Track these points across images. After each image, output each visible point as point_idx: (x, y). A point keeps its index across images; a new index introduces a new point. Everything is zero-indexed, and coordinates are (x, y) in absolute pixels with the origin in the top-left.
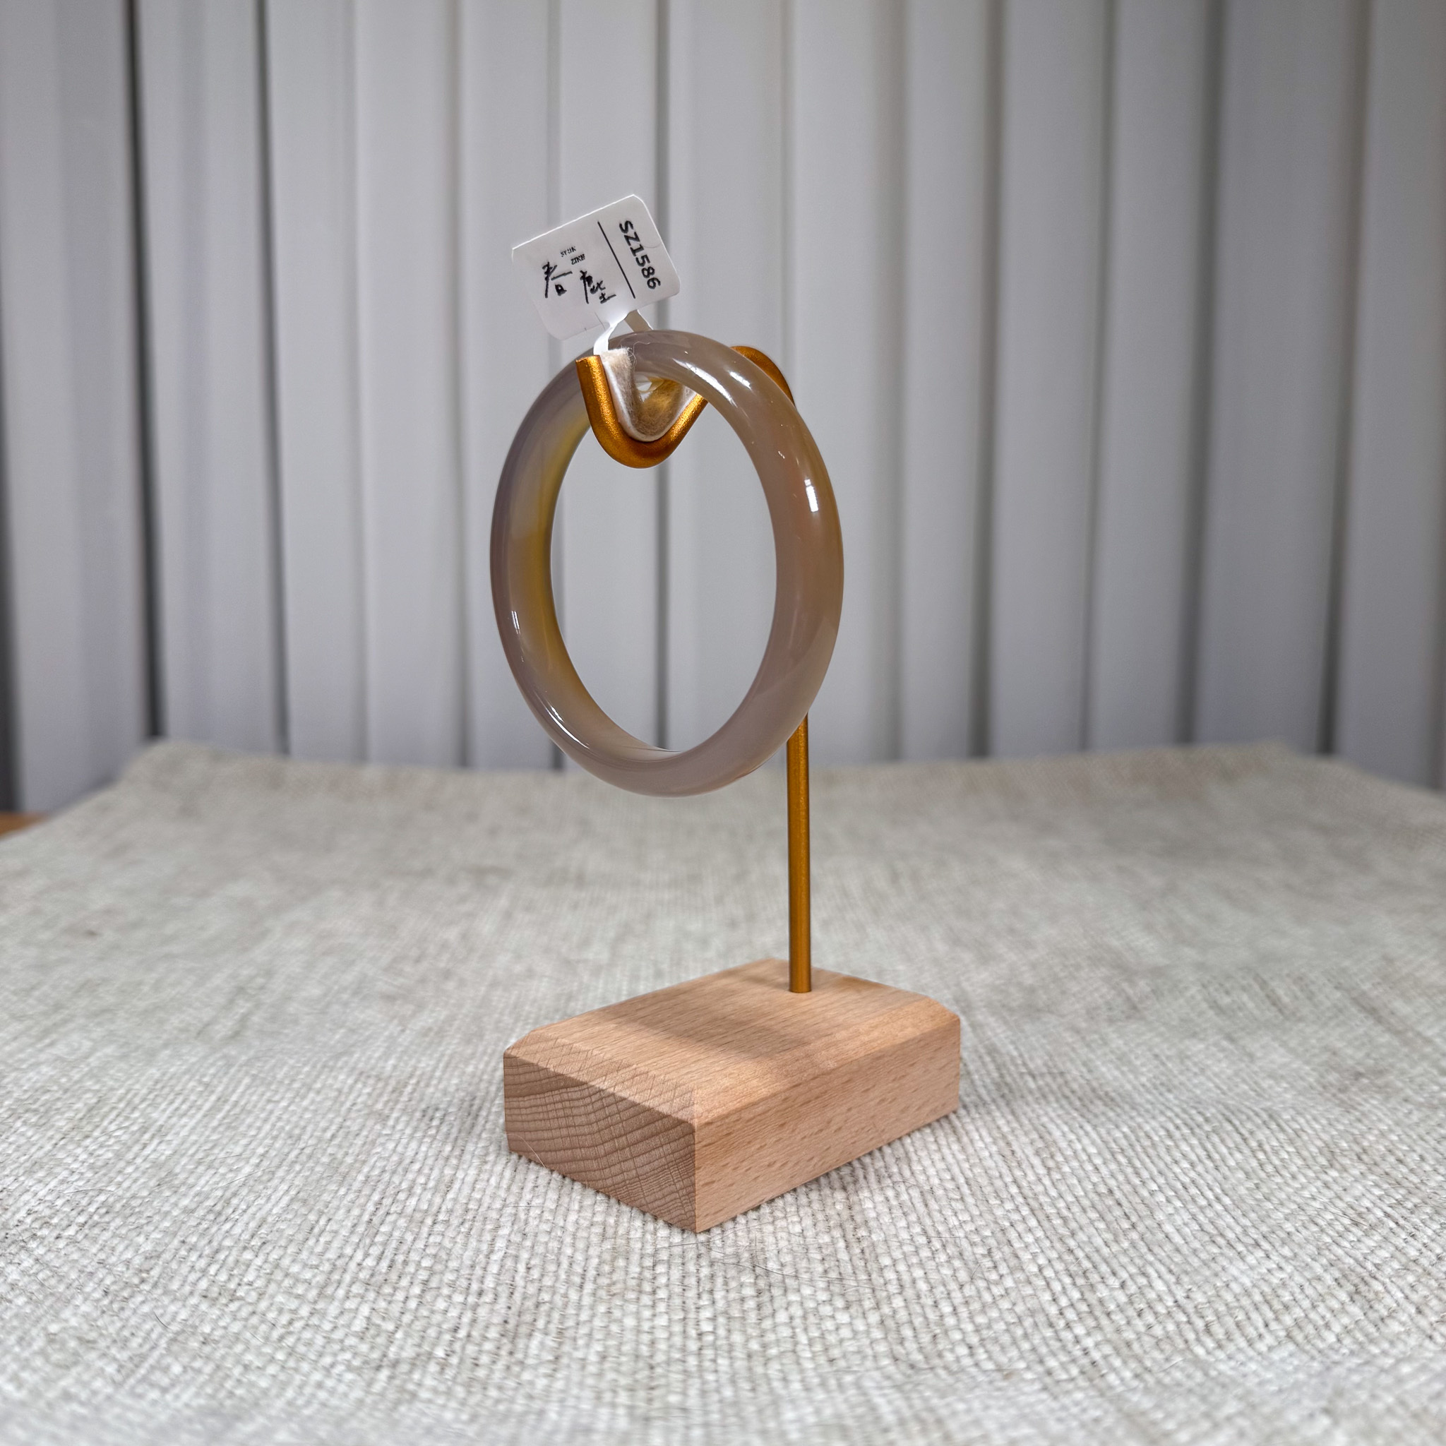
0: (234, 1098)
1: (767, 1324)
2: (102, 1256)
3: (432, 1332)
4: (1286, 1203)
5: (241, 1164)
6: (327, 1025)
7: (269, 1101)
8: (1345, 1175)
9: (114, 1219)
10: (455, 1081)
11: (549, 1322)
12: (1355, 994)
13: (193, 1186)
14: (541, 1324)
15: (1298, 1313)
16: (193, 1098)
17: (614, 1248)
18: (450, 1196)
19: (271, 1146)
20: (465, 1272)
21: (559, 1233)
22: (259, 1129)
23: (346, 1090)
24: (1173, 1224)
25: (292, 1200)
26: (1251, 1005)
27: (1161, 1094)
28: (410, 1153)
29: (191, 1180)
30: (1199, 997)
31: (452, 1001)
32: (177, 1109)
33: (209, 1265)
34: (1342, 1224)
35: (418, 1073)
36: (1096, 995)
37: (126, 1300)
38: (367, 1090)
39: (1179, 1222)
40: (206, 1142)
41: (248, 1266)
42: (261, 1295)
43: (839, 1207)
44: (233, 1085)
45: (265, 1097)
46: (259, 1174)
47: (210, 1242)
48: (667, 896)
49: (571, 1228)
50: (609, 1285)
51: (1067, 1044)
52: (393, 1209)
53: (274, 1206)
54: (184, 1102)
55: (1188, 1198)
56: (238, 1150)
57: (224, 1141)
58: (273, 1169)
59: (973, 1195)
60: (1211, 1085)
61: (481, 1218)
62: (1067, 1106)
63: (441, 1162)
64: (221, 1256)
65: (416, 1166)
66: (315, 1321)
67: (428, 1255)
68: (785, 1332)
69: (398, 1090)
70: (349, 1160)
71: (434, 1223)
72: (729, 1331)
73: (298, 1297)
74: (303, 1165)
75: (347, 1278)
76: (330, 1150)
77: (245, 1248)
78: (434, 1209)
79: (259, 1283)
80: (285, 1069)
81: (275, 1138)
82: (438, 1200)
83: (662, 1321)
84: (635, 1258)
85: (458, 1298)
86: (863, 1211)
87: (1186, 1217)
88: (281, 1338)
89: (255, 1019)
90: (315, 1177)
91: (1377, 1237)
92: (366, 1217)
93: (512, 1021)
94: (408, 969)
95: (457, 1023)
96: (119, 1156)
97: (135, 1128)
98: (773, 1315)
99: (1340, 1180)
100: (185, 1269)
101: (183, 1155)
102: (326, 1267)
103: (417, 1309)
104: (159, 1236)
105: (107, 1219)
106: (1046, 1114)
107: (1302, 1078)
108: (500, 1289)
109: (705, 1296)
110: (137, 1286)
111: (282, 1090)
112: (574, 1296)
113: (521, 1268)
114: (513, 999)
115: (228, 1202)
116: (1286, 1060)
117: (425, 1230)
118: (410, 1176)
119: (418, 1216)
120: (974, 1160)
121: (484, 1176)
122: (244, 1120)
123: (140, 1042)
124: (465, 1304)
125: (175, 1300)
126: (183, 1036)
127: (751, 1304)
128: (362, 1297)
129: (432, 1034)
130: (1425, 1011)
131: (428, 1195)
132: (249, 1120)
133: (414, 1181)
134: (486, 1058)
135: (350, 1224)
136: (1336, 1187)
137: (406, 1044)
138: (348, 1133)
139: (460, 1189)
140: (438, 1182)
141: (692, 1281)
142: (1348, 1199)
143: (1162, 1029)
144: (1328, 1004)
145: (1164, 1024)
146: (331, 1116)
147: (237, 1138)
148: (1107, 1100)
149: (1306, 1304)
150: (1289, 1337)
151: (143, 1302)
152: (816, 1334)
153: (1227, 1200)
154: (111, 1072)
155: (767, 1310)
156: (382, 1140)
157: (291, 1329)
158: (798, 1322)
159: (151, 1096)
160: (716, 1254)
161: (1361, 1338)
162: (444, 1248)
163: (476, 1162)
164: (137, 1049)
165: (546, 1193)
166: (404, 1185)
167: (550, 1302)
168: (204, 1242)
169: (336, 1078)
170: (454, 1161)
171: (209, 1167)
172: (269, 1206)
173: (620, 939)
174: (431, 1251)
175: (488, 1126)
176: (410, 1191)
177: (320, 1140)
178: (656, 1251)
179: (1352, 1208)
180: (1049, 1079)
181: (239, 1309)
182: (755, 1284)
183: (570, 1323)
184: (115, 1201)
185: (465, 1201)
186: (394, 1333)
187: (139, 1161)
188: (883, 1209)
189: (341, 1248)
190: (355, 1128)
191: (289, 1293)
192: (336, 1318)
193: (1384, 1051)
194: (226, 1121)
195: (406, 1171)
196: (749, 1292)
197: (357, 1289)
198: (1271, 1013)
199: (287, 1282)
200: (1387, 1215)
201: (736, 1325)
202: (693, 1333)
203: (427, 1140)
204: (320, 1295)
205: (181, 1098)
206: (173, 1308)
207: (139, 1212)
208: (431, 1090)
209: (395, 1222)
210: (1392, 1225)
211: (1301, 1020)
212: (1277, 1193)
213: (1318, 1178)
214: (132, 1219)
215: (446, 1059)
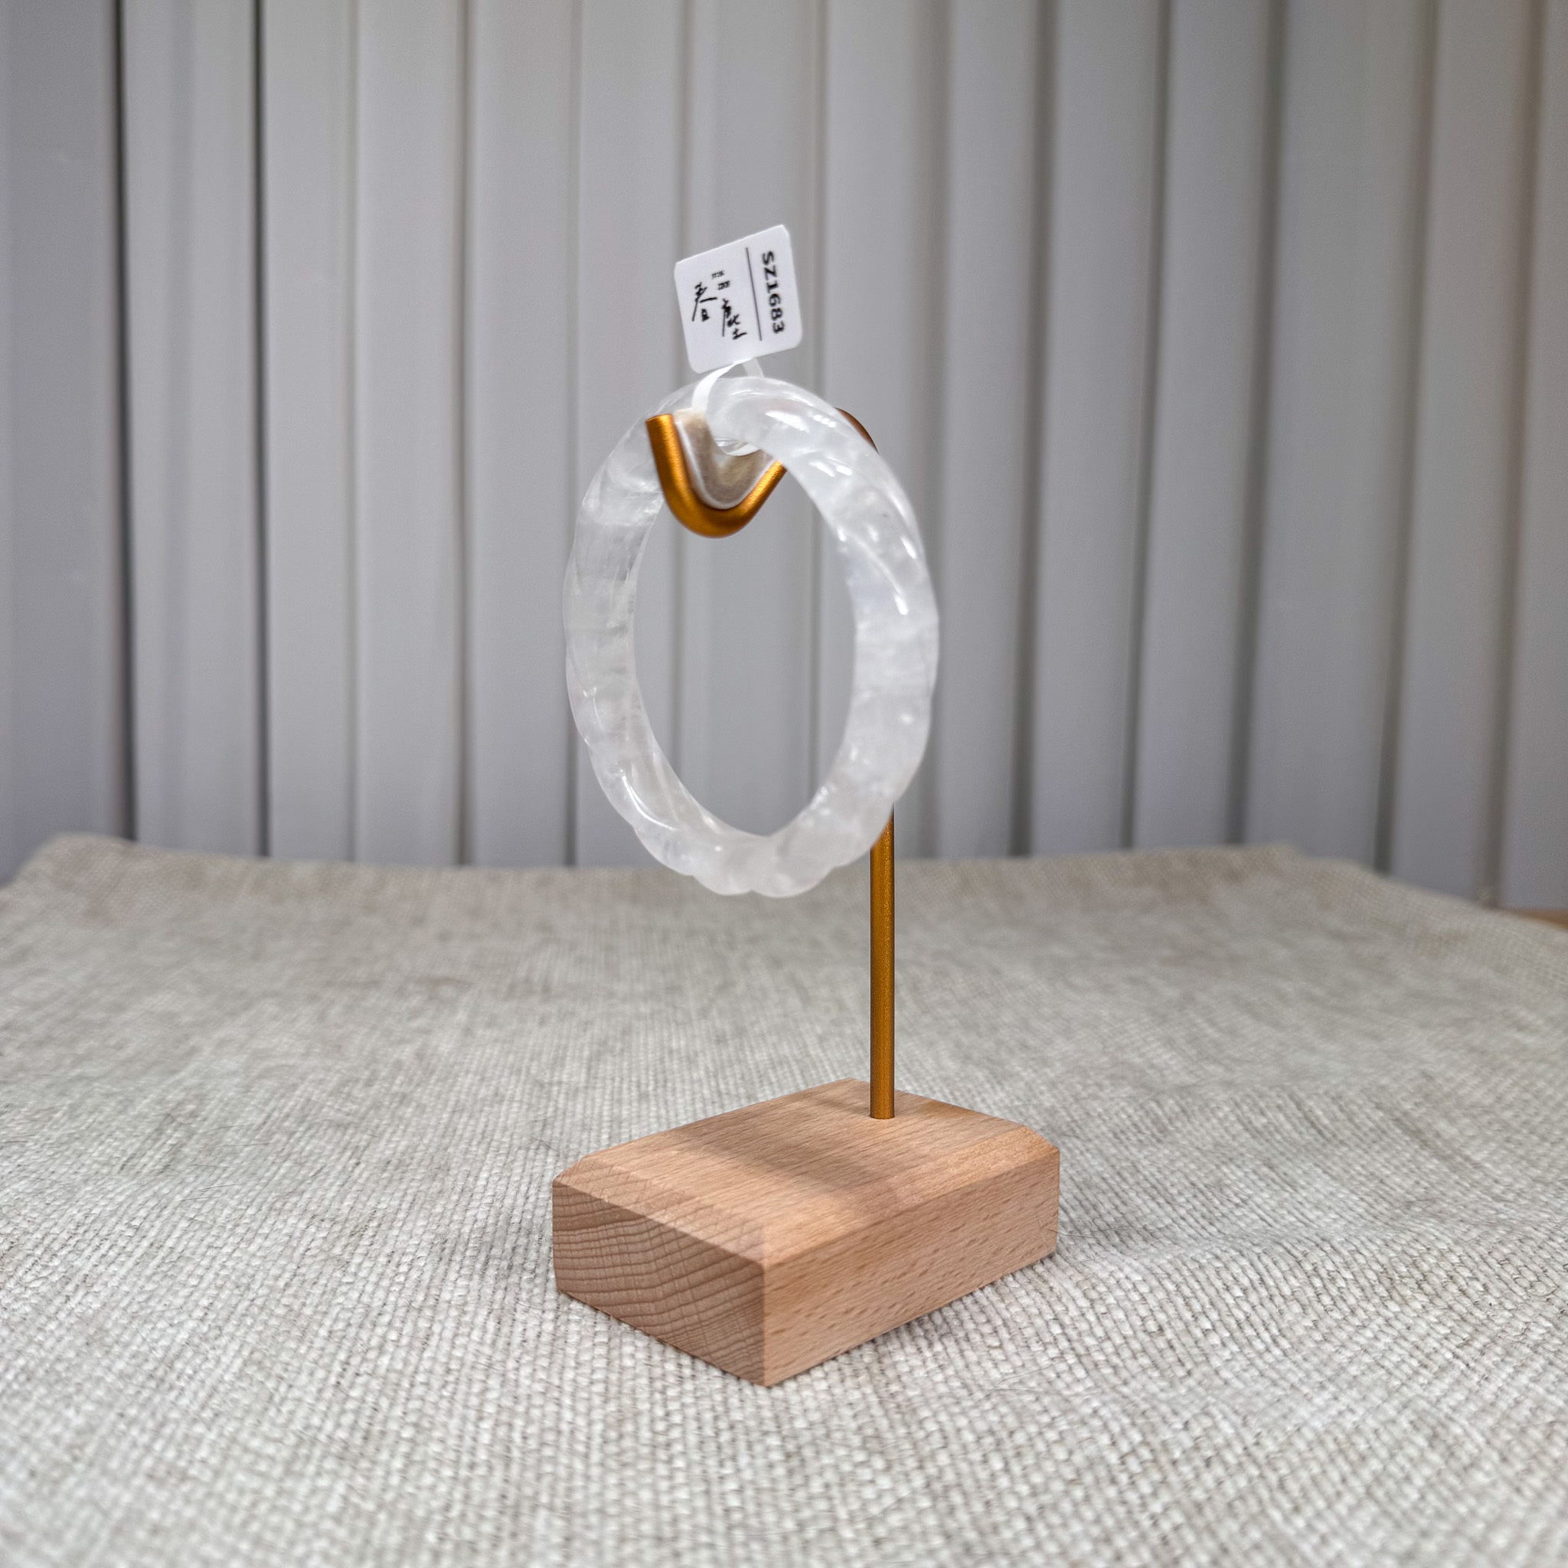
0: (170, 1243)
1: (801, 1495)
2: (26, 1430)
3: (420, 1512)
4: (1349, 1344)
5: (183, 1317)
6: (271, 1158)
7: (209, 1247)
8: (1407, 1310)
9: (36, 1387)
10: (421, 1223)
11: (553, 1495)
12: (1398, 1114)
13: (127, 1345)
14: (544, 1499)
15: (1375, 1465)
16: (122, 1243)
17: (620, 1411)
18: (427, 1354)
19: (216, 1297)
20: (452, 1442)
21: (556, 1394)
22: (201, 1277)
23: (297, 1234)
24: (1231, 1370)
25: (245, 1364)
26: (1288, 1127)
27: (1203, 1228)
28: (377, 1303)
29: (126, 1338)
30: (1232, 1118)
31: (411, 1130)
32: (104, 1256)
33: (153, 1440)
34: (1411, 1366)
35: (379, 1214)
36: (1124, 1116)
37: (56, 1482)
38: (324, 1234)
39: (1238, 1369)
40: (141, 1291)
41: (199, 1440)
42: (217, 1474)
43: (867, 1359)
44: (167, 1229)
45: (205, 1243)
46: (205, 1329)
47: (153, 1414)
48: (644, 1009)
49: (568, 1388)
50: (618, 1454)
51: (1099, 1174)
52: (362, 1370)
53: (226, 1371)
54: (110, 1248)
55: (1245, 1341)
56: (179, 1302)
57: (162, 1292)
58: (220, 1323)
59: (1012, 1339)
60: (1255, 1217)
61: (464, 1379)
62: (1104, 1242)
63: (415, 1313)
64: (167, 1431)
65: (386, 1319)
66: (282, 1502)
67: (407, 1424)
68: (822, 1505)
69: (358, 1233)
70: (308, 1311)
71: (412, 1385)
72: (759, 1505)
73: (261, 1475)
74: (254, 1318)
75: (317, 1452)
76: (285, 1301)
77: (195, 1421)
78: (411, 1369)
79: (214, 1461)
80: (226, 1211)
81: (220, 1288)
82: (413, 1359)
83: (682, 1494)
84: (644, 1420)
85: (447, 1472)
86: (894, 1365)
87: (1244, 1363)
88: (245, 1524)
89: (186, 1150)
90: (269, 1333)
91: (1448, 1380)
92: (333, 1380)
93: (480, 1152)
94: (358, 1092)
95: (418, 1155)
96: (38, 1310)
97: (55, 1278)
98: (806, 1483)
99: (1401, 1316)
100: (125, 1445)
101: (113, 1309)
102: (292, 1440)
103: (400, 1487)
104: (89, 1407)
105: (29, 1387)
106: (1083, 1251)
107: (1351, 1209)
108: (494, 1461)
109: (729, 1464)
110: (68, 1465)
111: (225, 1235)
112: (579, 1466)
113: (517, 1437)
114: (481, 1126)
115: (171, 1367)
116: (1330, 1189)
117: (403, 1394)
118: (380, 1331)
119: (393, 1377)
120: (1009, 1299)
121: (464, 1330)
122: (182, 1268)
123: (54, 1177)
124: (455, 1478)
125: (114, 1480)
126: (105, 1170)
127: (780, 1471)
128: (336, 1475)
129: (390, 1167)
130: (1470, 1133)
131: (402, 1353)
132: (189, 1267)
133: (384, 1337)
134: (455, 1197)
135: (313, 1389)
136: (1398, 1325)
137: (361, 1181)
138: (304, 1281)
139: (438, 1347)
140: (413, 1337)
141: (711, 1447)
142: (1413, 1338)
143: (1197, 1154)
144: (1371, 1124)
145: (1198, 1148)
146: (283, 1262)
147: (176, 1288)
148: (1146, 1234)
149: (1383, 1453)
150: (1369, 1493)
151: (79, 1484)
152: (855, 1505)
153: (1285, 1344)
154: (23, 1212)
155: (798, 1479)
156: (344, 1289)
157: (257, 1512)
158: (835, 1492)
159: (72, 1242)
160: (737, 1416)
161: (1446, 1493)
162: (426, 1415)
163: (454, 1313)
164: (51, 1186)
165: (537, 1347)
166: (374, 1342)
167: (553, 1474)
168: (145, 1415)
169: (285, 1221)
170: (428, 1313)
171: (145, 1322)
172: (219, 1371)
173: (596, 1057)
174: (412, 1418)
175: (463, 1272)
176: (381, 1349)
177: (272, 1289)
178: (668, 1414)
179: (1417, 1348)
180: (1081, 1212)
181: (193, 1491)
182: (782, 1447)
183: (578, 1496)
184: (37, 1366)
185: (444, 1360)
186: (375, 1513)
187: (62, 1316)
188: (916, 1361)
189: (307, 1418)
190: (311, 1276)
191: (251, 1470)
192: (307, 1497)
193: (1434, 1178)
194: (164, 1268)
195: (374, 1325)
196: (776, 1456)
197: (330, 1464)
198: (1309, 1136)
199: (247, 1459)
200: (1456, 1356)
201: (766, 1498)
202: (718, 1509)
203: (396, 1288)
204: (288, 1472)
205: (107, 1244)
206: (113, 1491)
207: (68, 1379)
208: (395, 1232)
209: (366, 1385)
210: (1463, 1367)
211: (1342, 1142)
212: (1337, 1332)
213: (1378, 1314)
214: (58, 1388)
215: (409, 1198)
